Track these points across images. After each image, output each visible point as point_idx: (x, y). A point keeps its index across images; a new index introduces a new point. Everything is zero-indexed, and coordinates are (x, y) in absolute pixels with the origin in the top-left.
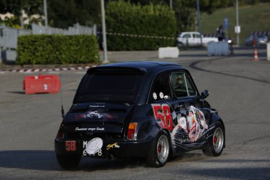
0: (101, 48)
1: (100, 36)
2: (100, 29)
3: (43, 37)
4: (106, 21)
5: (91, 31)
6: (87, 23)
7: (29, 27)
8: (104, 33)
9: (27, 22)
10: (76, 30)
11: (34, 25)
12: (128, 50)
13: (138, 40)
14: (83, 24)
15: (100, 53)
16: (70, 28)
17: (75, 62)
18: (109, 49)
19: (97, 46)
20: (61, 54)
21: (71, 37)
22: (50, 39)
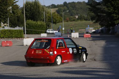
0: (24, 33)
1: (24, 30)
2: (24, 28)
3: (8, 30)
4: (26, 26)
5: (21, 29)
6: (20, 26)
7: (4, 27)
8: (25, 29)
9: (3, 26)
10: (17, 28)
11: (5, 27)
12: (32, 34)
13: (35, 31)
14: (19, 26)
15: (24, 35)
16: (15, 28)
17: (17, 37)
18: (27, 34)
19: (23, 33)
20: (13, 35)
21: (16, 30)
22: (10, 31)
